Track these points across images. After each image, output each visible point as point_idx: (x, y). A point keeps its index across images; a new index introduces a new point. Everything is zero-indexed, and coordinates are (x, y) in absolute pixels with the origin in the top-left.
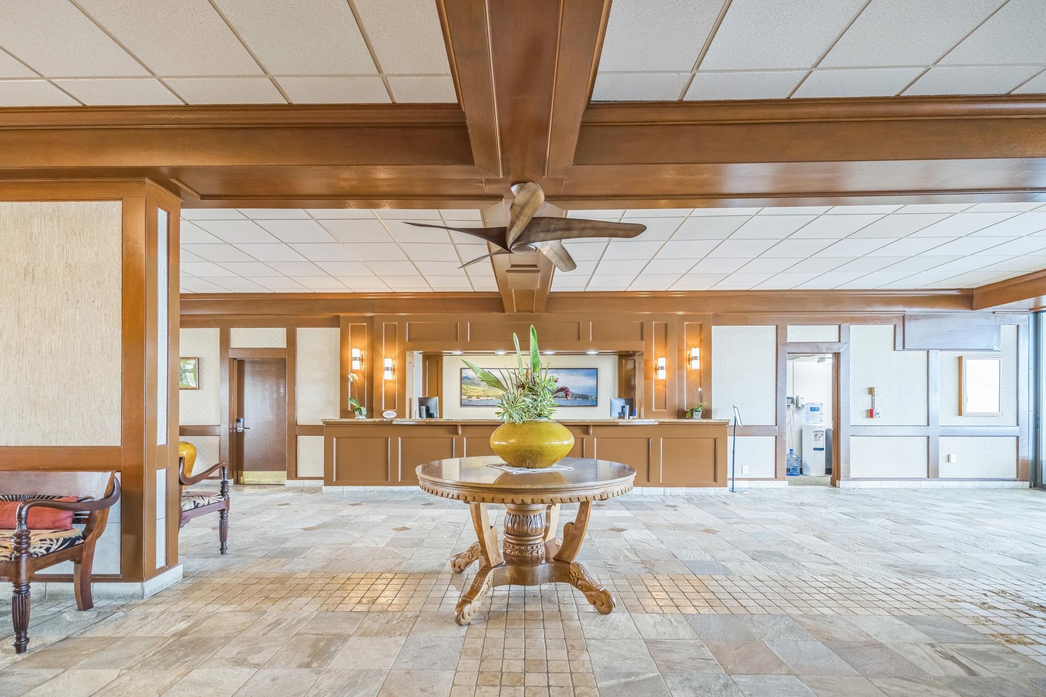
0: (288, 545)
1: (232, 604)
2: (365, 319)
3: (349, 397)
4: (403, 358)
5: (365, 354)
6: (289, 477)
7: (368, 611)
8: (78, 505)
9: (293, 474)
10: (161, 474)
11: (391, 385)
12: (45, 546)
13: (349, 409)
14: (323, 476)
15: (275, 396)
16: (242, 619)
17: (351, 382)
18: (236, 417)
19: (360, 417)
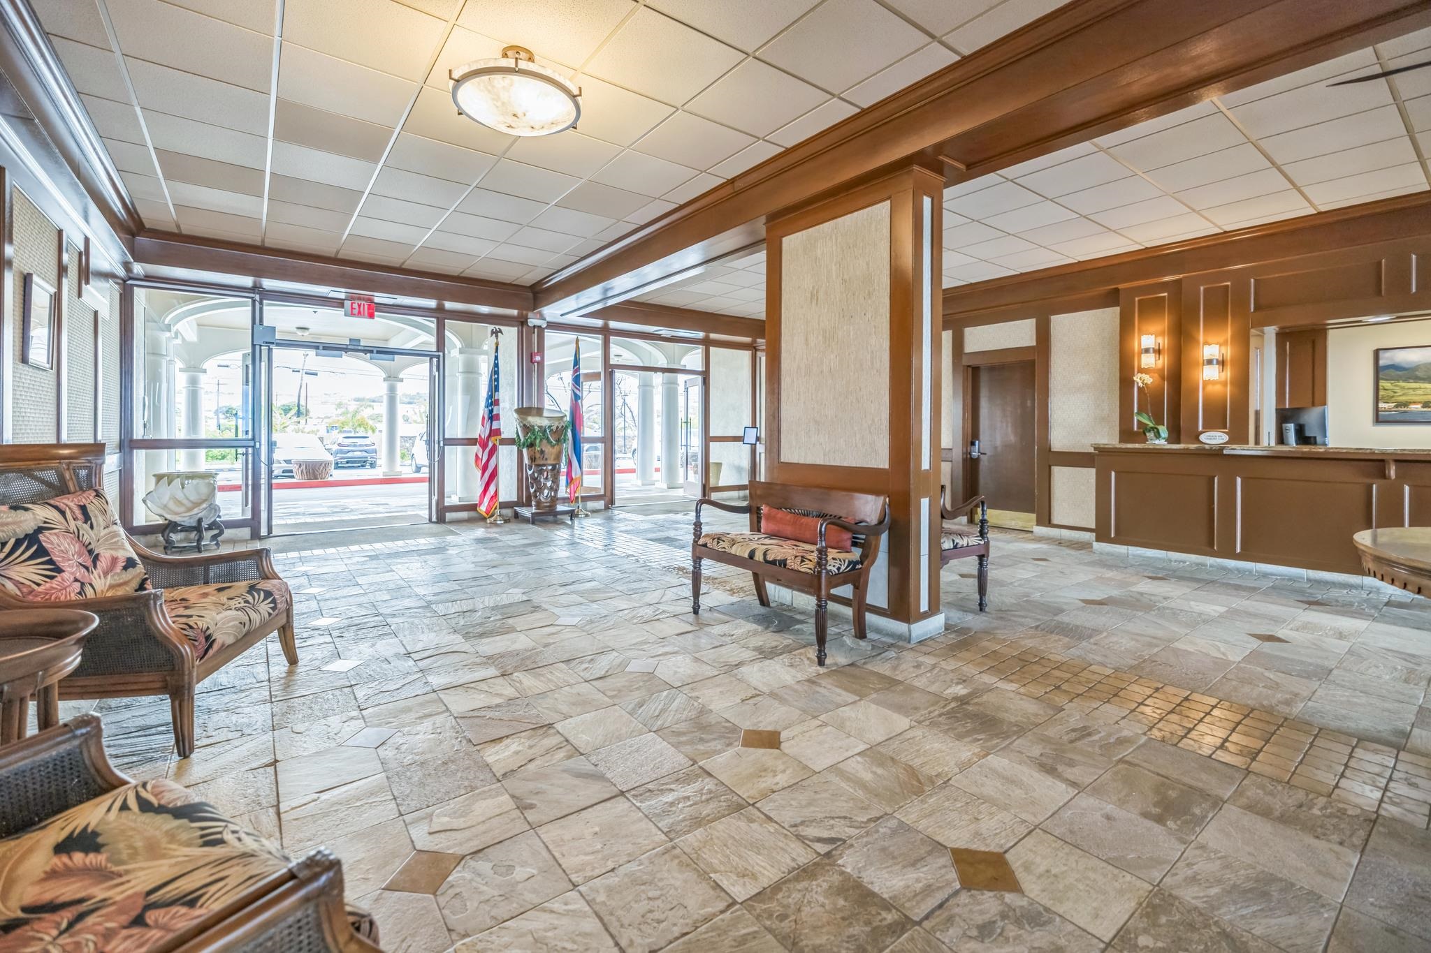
0: (1064, 618)
1: (1012, 681)
2: (1164, 286)
3: (1136, 411)
4: (1243, 340)
5: (1164, 342)
6: (1040, 522)
7: (1247, 769)
8: (855, 527)
9: (1045, 519)
10: (925, 502)
11: (1218, 389)
12: (837, 565)
13: (1135, 429)
14: (1093, 526)
15: (1019, 411)
16: (1031, 707)
17: (1139, 388)
18: (970, 439)
19: (1157, 442)
